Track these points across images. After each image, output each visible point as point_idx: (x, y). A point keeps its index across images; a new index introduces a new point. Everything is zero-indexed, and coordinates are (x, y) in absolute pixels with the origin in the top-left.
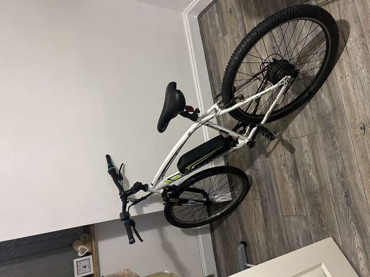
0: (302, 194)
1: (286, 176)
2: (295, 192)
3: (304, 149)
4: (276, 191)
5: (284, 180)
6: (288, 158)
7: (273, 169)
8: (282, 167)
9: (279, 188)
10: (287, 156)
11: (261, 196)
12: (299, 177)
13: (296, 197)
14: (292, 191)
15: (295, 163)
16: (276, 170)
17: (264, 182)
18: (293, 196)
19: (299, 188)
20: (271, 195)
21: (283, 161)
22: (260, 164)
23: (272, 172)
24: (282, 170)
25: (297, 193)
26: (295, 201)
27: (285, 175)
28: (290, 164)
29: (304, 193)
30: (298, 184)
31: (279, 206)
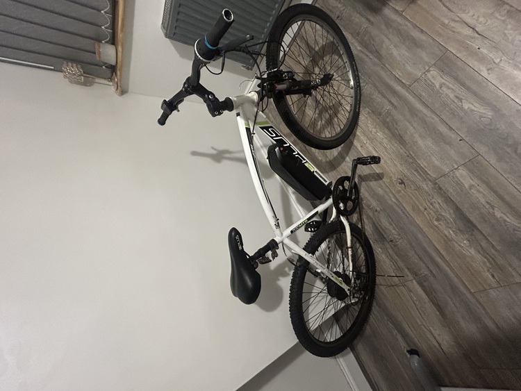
0: (496, 250)
1: (450, 233)
2: (479, 252)
3: (467, 186)
6: (441, 208)
7: (421, 230)
8: (436, 223)
10: (437, 206)
11: (415, 274)
12: (475, 226)
13: (485, 258)
14: (473, 251)
16: (426, 229)
17: (411, 254)
18: (478, 257)
20: (432, 268)
21: (433, 214)
22: (393, 231)
23: (420, 236)
24: (438, 227)
25: (483, 252)
26: (485, 263)
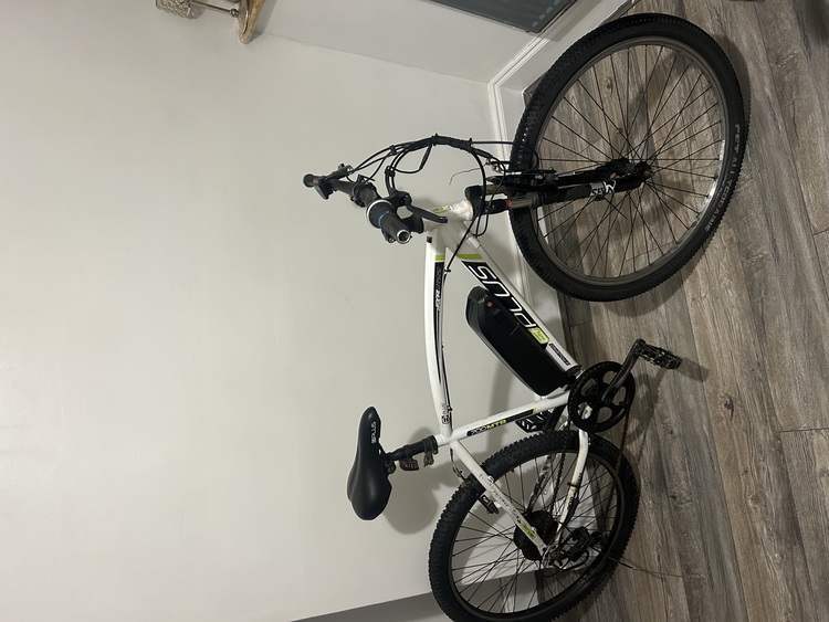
0: (810, 589)
1: (762, 529)
2: (788, 580)
3: (819, 467)
4: (729, 565)
5: (754, 539)
6: (769, 483)
7: (724, 503)
8: (750, 504)
9: (740, 557)
10: (764, 475)
11: (687, 570)
12: (800, 538)
13: (792, 593)
14: (779, 575)
15: (789, 498)
16: (732, 506)
17: (695, 533)
18: (783, 588)
19: (799, 570)
20: (714, 572)
21: (753, 488)
22: (683, 482)
23: (719, 512)
24: (750, 512)
26: (786, 601)
27: (758, 527)
28: (774, 498)
29: (815, 588)
30: (799, 559)
31: (738, 606)
